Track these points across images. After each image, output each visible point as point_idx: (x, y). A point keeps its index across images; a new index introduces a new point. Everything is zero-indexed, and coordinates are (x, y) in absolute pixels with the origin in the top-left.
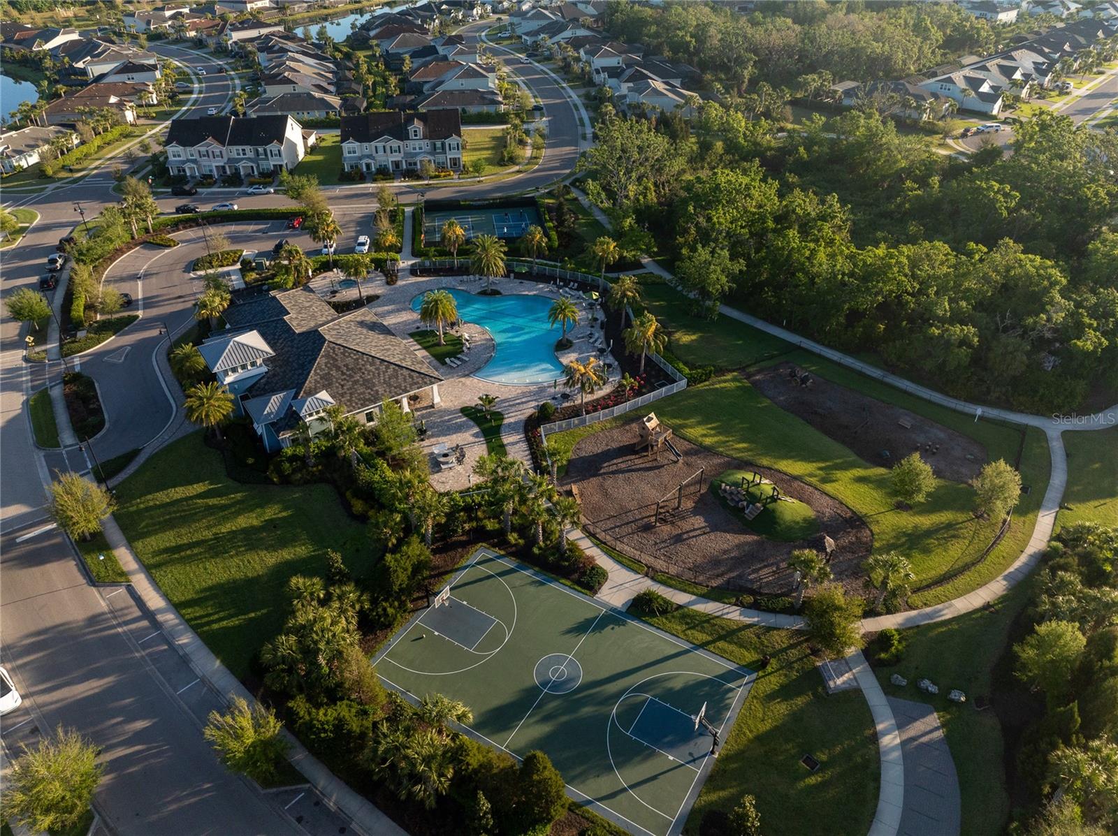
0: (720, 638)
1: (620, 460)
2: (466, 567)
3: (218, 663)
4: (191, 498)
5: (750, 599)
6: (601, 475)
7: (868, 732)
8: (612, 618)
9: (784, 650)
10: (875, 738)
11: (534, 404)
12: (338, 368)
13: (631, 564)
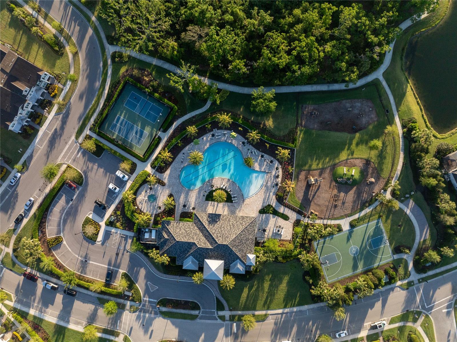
0: (370, 218)
1: (310, 192)
2: (316, 249)
3: (306, 306)
5: (367, 204)
6: (311, 201)
7: (404, 214)
8: (351, 232)
9: (381, 210)
10: (406, 213)
12: (238, 245)
13: (341, 218)
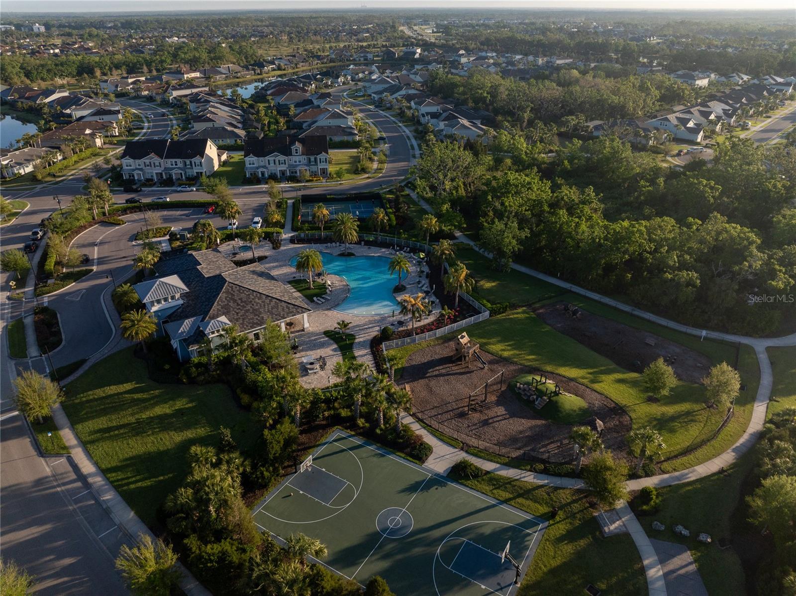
0: (520, 496)
1: (441, 367)
2: (325, 444)
3: (132, 514)
4: (121, 394)
5: (542, 467)
6: (427, 377)
7: (637, 566)
8: (437, 481)
9: (569, 504)
10: (643, 570)
11: (378, 328)
12: (235, 301)
13: (450, 442)
